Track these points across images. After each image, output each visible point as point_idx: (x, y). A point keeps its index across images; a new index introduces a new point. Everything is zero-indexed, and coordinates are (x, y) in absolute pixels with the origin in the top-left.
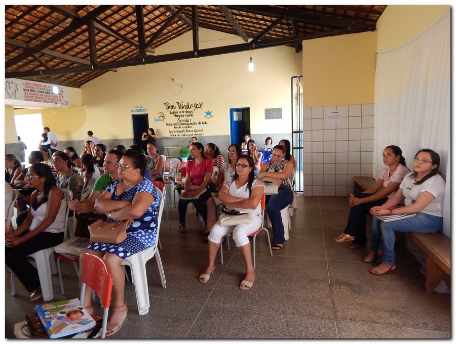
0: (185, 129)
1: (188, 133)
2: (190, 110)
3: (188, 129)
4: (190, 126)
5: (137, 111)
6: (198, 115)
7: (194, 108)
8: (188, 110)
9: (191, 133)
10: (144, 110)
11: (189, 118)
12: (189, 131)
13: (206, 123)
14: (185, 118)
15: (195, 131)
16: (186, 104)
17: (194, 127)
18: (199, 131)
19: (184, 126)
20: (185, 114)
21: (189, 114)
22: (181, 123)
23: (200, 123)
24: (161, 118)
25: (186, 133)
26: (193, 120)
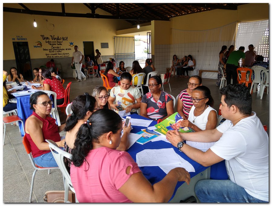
0: (57, 53)
1: (59, 55)
2: (60, 41)
3: (59, 53)
4: (60, 51)
5: (18, 39)
6: (65, 45)
7: (62, 40)
8: (58, 41)
9: (61, 55)
10: (24, 39)
11: (59, 46)
12: (60, 54)
13: (70, 49)
14: (57, 46)
15: (64, 54)
16: (57, 37)
17: (63, 52)
18: (66, 54)
19: (56, 51)
20: (56, 43)
21: (59, 43)
22: (54, 49)
23: (66, 49)
24: (39, 45)
25: (58, 55)
26: (62, 47)
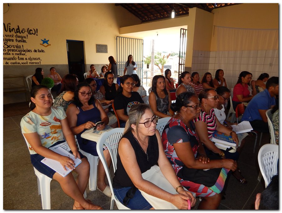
0: (16, 56)
1: (21, 61)
2: (22, 35)
3: (21, 56)
4: (22, 53)
6: (32, 43)
7: (26, 33)
8: (18, 34)
9: (25, 61)
11: (20, 44)
12: (23, 59)
13: (43, 51)
14: (15, 43)
15: (30, 59)
16: (16, 28)
17: (28, 55)
18: (35, 59)
19: (14, 53)
20: (14, 38)
21: (20, 39)
22: (9, 48)
23: (35, 51)
25: (18, 61)
26: (26, 46)
